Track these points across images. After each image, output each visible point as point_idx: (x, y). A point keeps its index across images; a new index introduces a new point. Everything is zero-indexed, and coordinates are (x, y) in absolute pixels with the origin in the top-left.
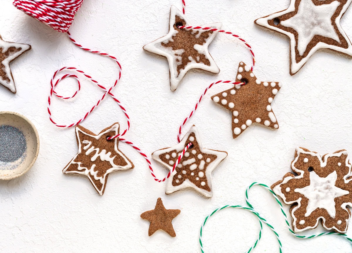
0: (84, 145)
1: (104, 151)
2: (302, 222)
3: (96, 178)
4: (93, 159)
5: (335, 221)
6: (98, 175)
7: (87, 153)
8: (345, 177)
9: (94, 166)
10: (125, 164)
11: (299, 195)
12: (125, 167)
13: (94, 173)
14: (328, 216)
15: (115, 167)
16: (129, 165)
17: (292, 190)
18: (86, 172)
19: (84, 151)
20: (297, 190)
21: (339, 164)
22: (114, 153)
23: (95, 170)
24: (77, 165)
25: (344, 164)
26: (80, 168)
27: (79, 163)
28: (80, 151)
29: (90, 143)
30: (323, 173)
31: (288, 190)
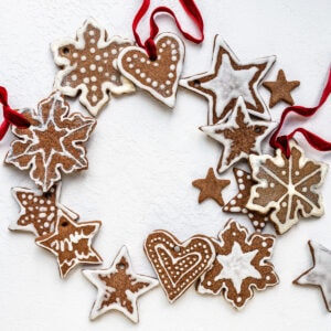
0: (54, 248)
1: (71, 236)
2: (239, 299)
3: (87, 257)
4: (71, 248)
5: (264, 279)
6: (86, 254)
7: (63, 250)
8: (246, 241)
9: (76, 252)
10: (94, 227)
11: (221, 281)
12: (96, 230)
13: (82, 256)
14: (256, 281)
15: (90, 237)
16: (97, 225)
17: (212, 281)
18: (77, 261)
19: (59, 251)
20: (216, 279)
21: (234, 234)
22: (79, 230)
23: (80, 253)
24: (65, 264)
25: (238, 231)
26: (69, 264)
27: (65, 261)
28: (57, 254)
29: (56, 241)
30: (227, 251)
31: (209, 283)
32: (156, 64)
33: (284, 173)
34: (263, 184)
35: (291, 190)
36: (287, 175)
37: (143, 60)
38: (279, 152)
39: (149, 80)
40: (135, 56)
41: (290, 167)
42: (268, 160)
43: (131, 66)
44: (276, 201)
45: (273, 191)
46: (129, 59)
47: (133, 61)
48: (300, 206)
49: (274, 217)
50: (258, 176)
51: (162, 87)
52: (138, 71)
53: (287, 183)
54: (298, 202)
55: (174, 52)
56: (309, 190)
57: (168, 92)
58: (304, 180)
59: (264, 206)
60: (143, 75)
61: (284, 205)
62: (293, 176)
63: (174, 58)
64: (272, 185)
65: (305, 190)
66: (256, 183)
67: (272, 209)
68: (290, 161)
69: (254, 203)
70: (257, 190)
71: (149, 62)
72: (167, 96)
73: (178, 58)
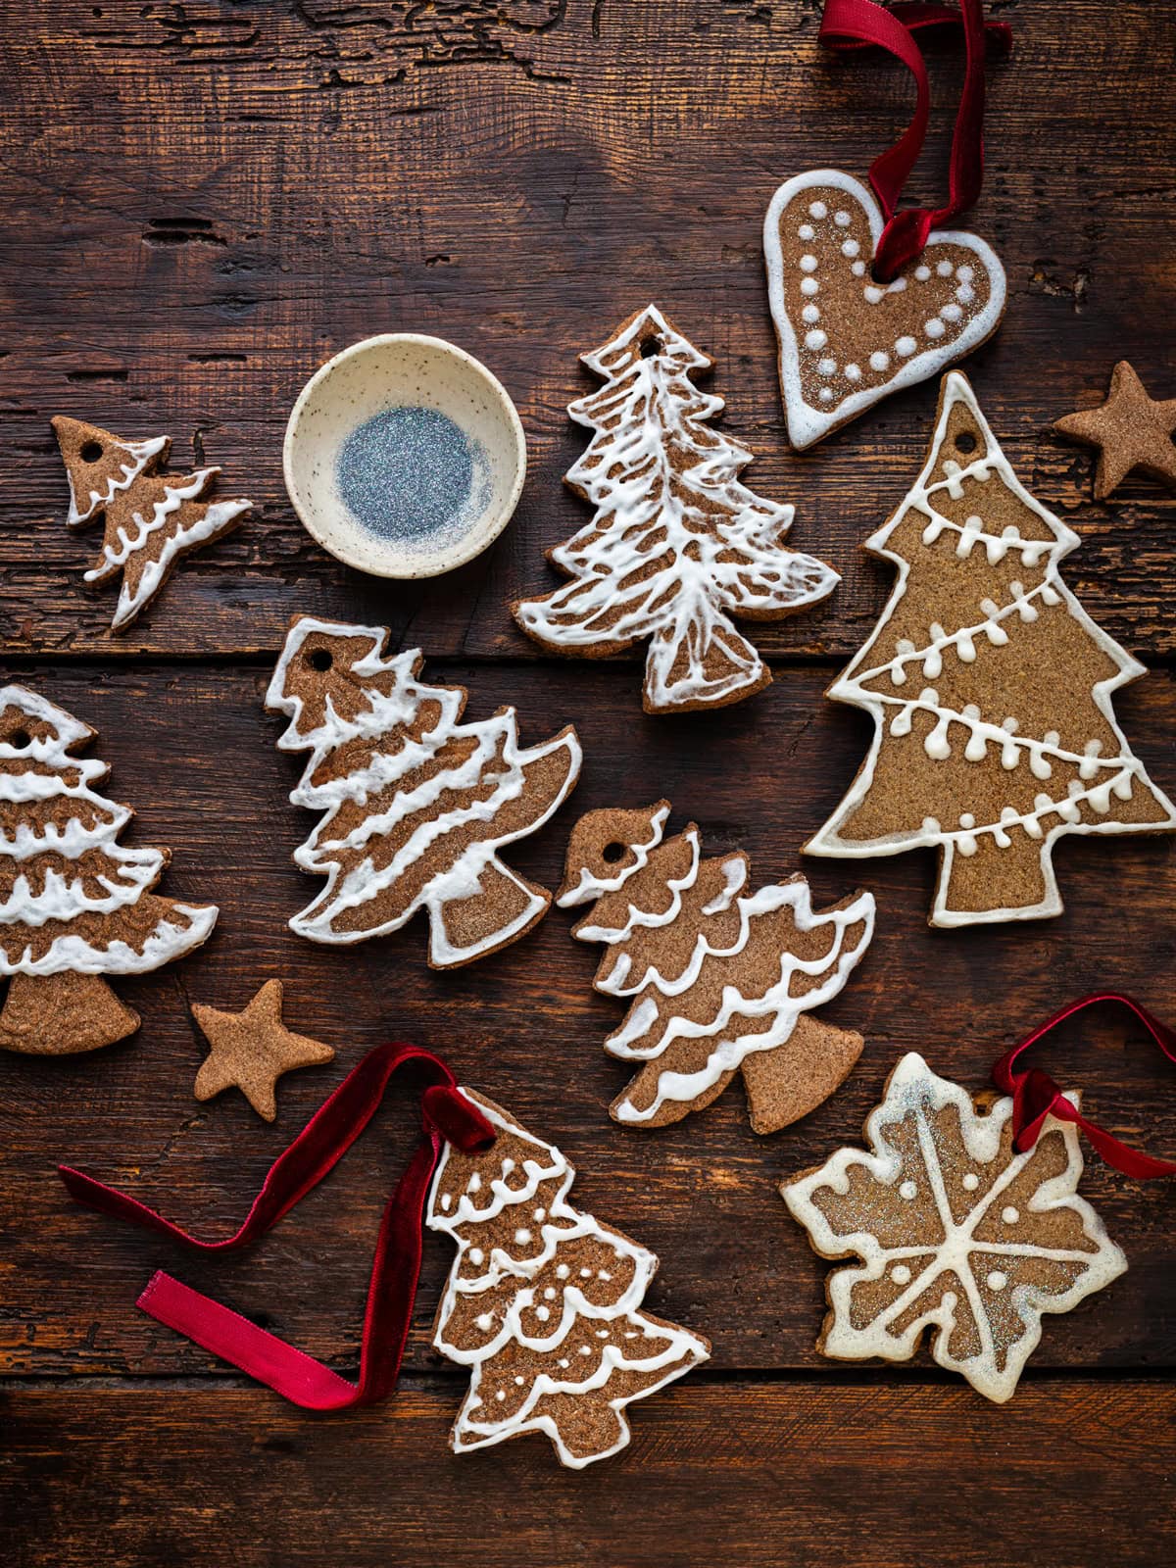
32: (873, 293)
33: (971, 1182)
34: (883, 1164)
35: (956, 1248)
36: (977, 1196)
37: (850, 247)
38: (1003, 1109)
39: (811, 313)
40: (842, 218)
41: (1002, 1182)
42: (951, 1107)
43: (806, 232)
44: (885, 1246)
45: (898, 1207)
46: (818, 209)
47: (825, 224)
48: (943, 1316)
49: (841, 1284)
50: (886, 1130)
51: (827, 366)
52: (809, 262)
53: (958, 1222)
54: (950, 1300)
55: (952, 311)
56: (1008, 1289)
57: (826, 394)
58: (1016, 1249)
59: (838, 1230)
60: (809, 286)
61: (901, 1275)
62: (993, 1213)
63: (934, 327)
64: (908, 1190)
65: (997, 1280)
66: (865, 1146)
67: (853, 1260)
68: (1018, 1163)
69: (814, 1198)
70: (852, 1169)
71: (859, 268)
72: (814, 402)
73: (945, 340)
